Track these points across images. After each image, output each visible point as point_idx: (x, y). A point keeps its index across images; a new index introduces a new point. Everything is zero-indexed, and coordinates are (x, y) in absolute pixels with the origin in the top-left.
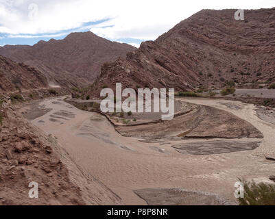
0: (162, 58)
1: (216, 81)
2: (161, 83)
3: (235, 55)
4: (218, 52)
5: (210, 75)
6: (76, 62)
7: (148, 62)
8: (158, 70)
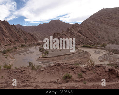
0: (81, 30)
1: (106, 40)
2: (80, 41)
3: (117, 28)
4: (109, 27)
5: (103, 38)
6: (52, 32)
7: (75, 32)
8: (79, 36)
